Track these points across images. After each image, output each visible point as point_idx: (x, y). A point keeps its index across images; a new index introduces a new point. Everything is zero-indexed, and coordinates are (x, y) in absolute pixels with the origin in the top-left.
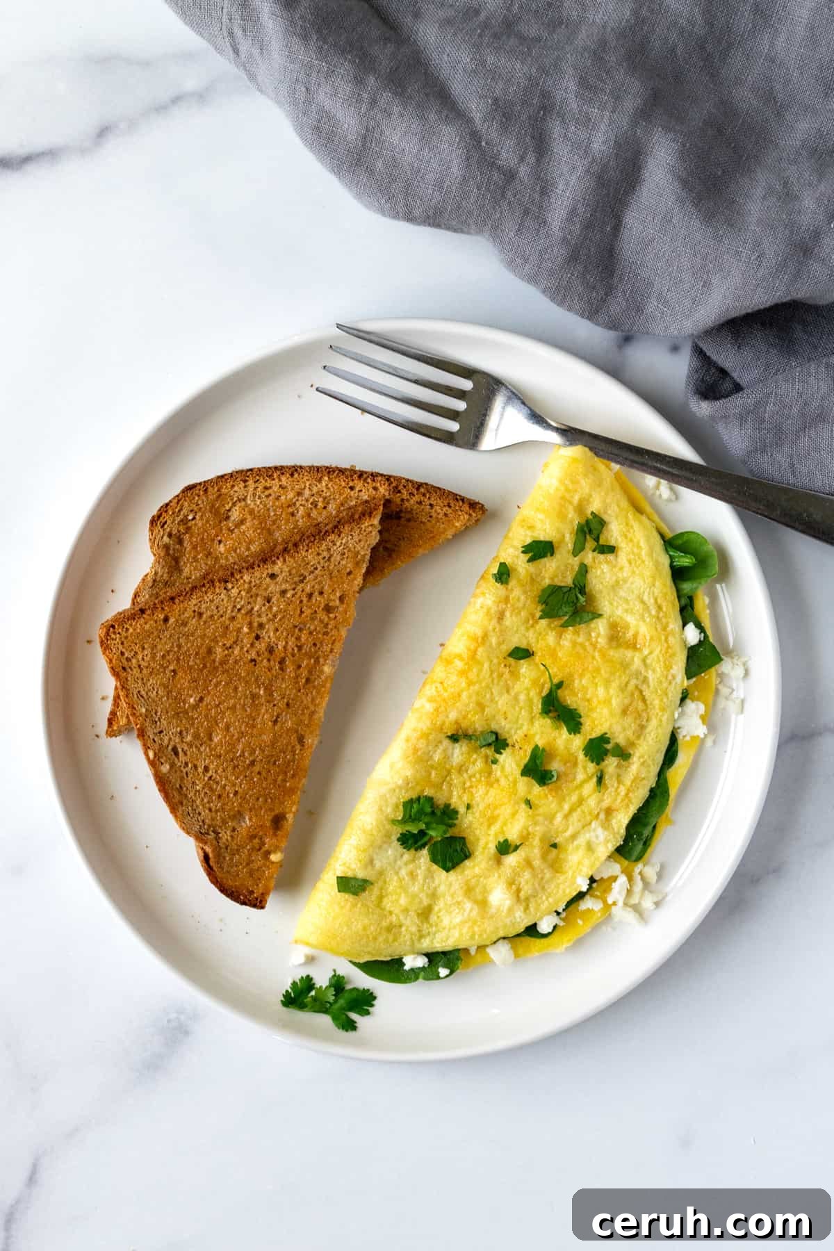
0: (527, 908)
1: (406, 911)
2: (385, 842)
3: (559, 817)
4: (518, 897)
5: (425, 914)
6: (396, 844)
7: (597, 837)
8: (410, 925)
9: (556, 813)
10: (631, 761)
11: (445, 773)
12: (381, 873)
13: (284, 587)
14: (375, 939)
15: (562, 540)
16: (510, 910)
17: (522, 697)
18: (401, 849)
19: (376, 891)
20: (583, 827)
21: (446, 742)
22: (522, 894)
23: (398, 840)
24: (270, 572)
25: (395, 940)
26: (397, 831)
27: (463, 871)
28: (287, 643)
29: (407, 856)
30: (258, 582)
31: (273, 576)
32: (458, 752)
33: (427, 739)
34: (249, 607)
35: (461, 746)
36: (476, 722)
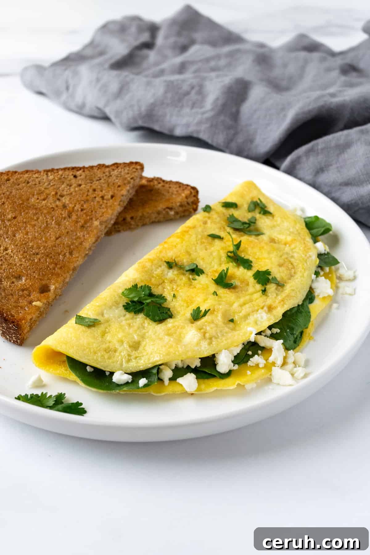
0: (210, 343)
1: (121, 342)
2: (114, 306)
3: (236, 305)
4: (204, 335)
5: (135, 346)
6: (121, 308)
7: (262, 318)
8: (123, 351)
9: (234, 303)
10: (285, 288)
11: (161, 282)
12: (107, 321)
13: (80, 182)
14: (95, 353)
15: (243, 205)
16: (198, 344)
17: (215, 254)
18: (123, 312)
19: (102, 328)
20: (253, 312)
21: (164, 267)
22: (207, 335)
23: (124, 306)
24: (74, 173)
25: (109, 358)
26: (124, 301)
27: (166, 324)
28: (75, 206)
29: (128, 315)
30: (66, 177)
31: (75, 177)
32: (171, 274)
33: (152, 262)
34: (58, 186)
35: (173, 272)
36: (185, 261)
